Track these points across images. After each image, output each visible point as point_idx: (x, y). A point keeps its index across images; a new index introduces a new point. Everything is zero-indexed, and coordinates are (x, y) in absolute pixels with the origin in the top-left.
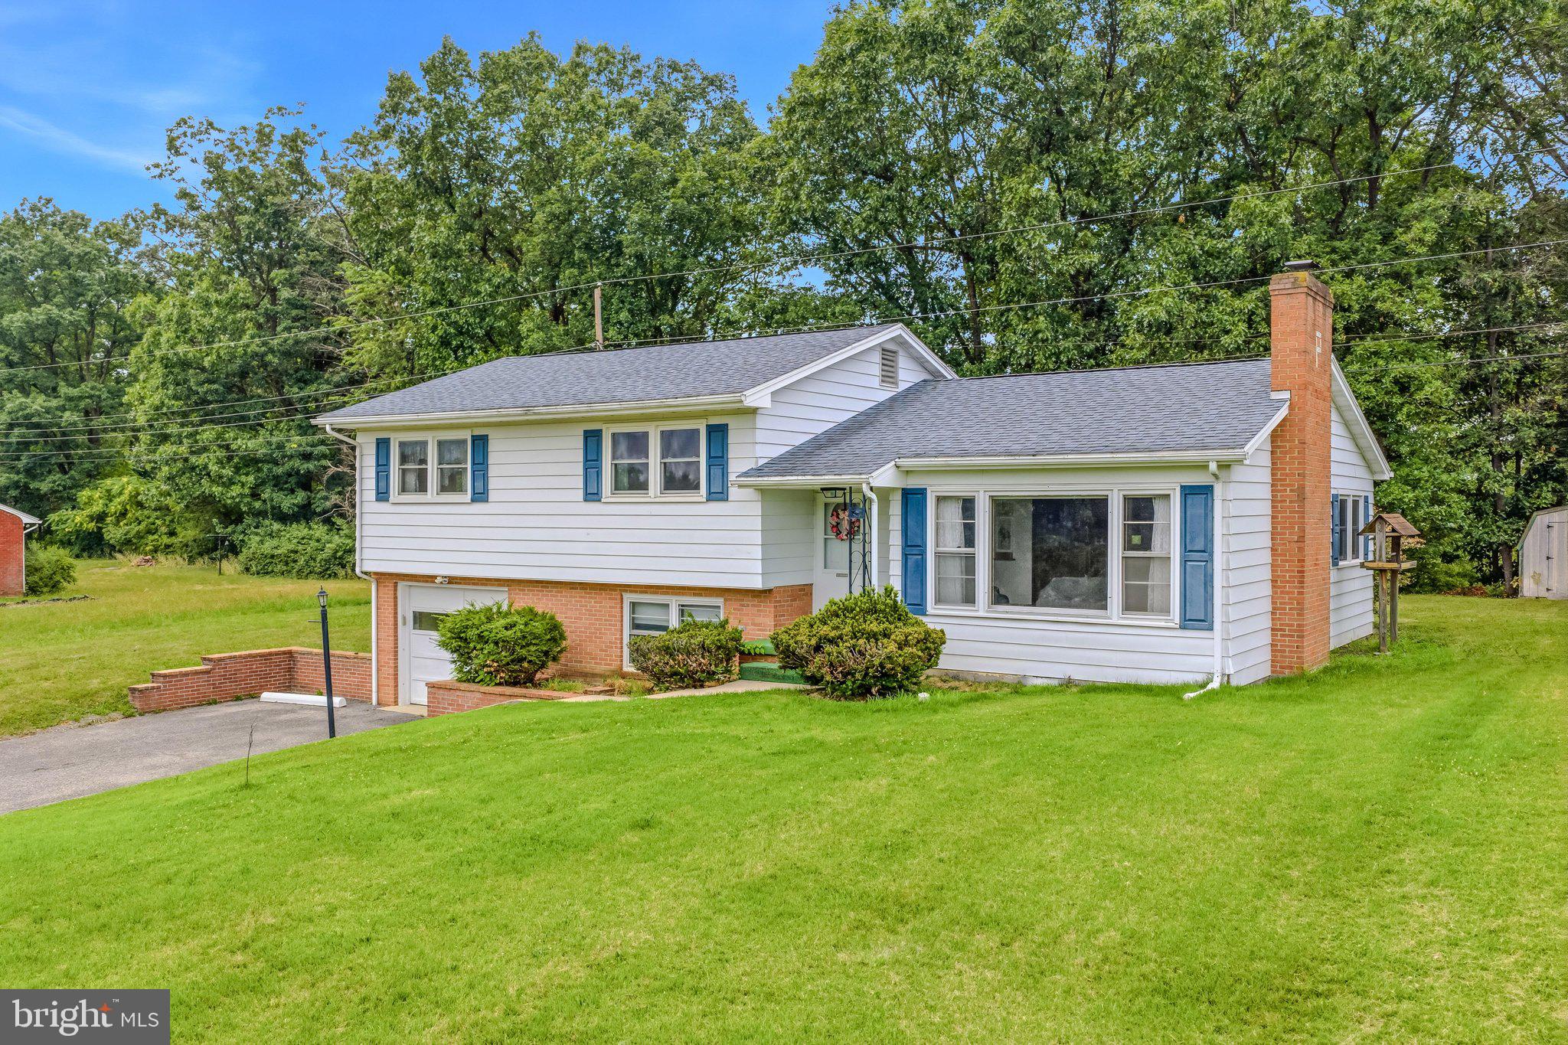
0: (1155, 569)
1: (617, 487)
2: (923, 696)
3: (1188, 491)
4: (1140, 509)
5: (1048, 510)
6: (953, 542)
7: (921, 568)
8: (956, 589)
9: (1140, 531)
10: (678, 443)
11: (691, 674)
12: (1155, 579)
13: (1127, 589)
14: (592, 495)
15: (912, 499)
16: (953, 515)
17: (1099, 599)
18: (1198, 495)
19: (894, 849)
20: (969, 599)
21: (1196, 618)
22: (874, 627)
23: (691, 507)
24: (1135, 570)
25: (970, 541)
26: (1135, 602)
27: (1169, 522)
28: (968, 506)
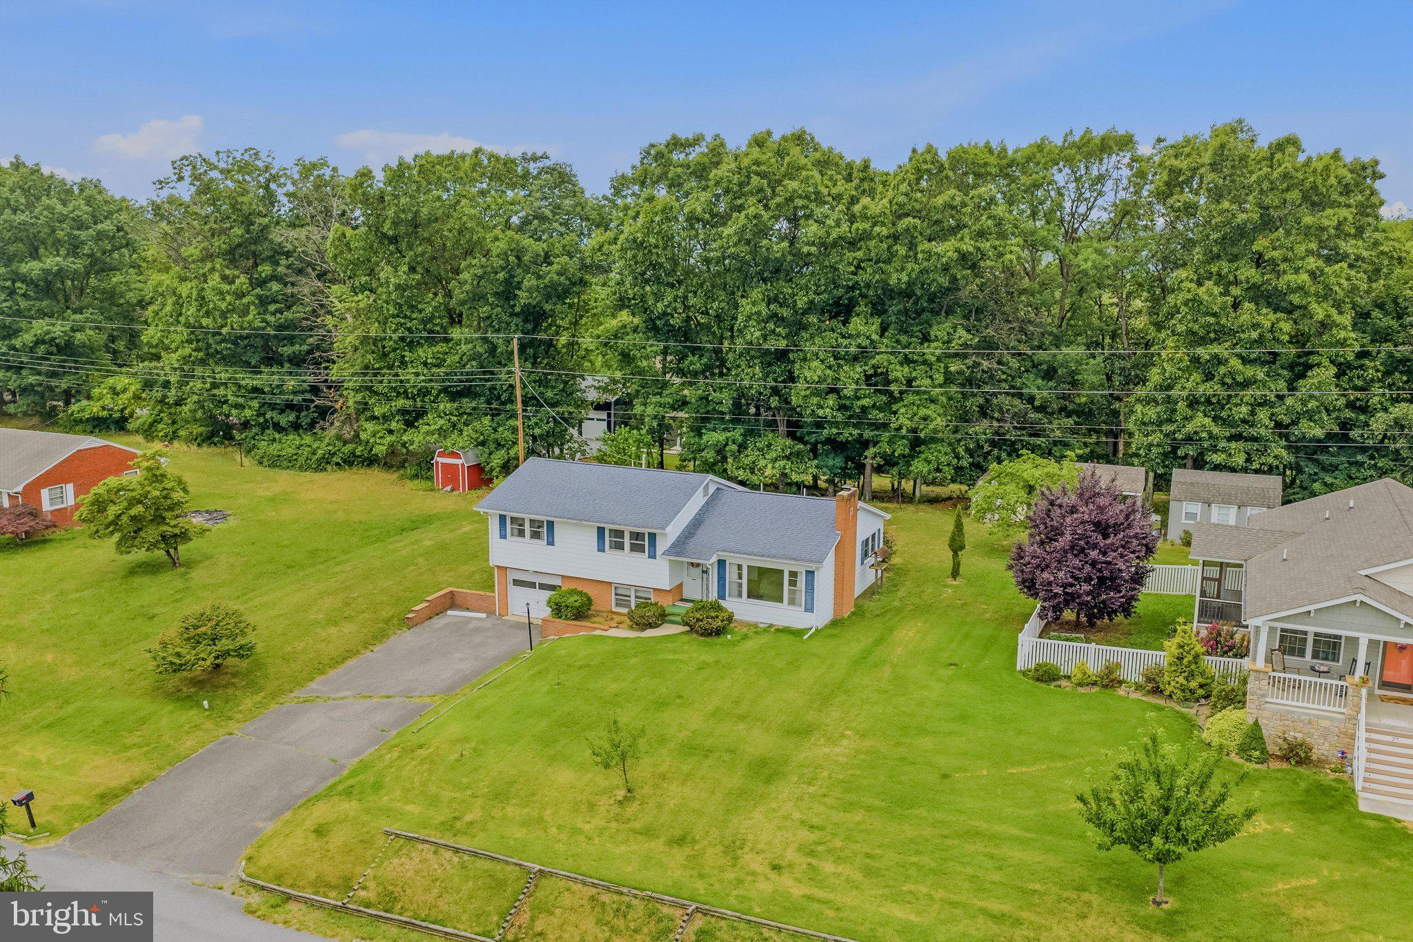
0: (798, 593)
1: (611, 547)
2: (729, 636)
3: (807, 572)
4: (793, 574)
5: (762, 572)
6: (735, 576)
7: (724, 585)
8: (735, 592)
9: (793, 583)
10: (637, 536)
11: (650, 624)
12: (797, 596)
13: (789, 598)
14: (601, 549)
15: (721, 563)
16: (735, 570)
17: (780, 600)
18: (810, 573)
19: (737, 703)
20: (740, 595)
21: (809, 609)
22: (713, 614)
23: (641, 559)
24: (792, 593)
25: (740, 577)
26: (792, 602)
27: (802, 580)
28: (740, 567)
